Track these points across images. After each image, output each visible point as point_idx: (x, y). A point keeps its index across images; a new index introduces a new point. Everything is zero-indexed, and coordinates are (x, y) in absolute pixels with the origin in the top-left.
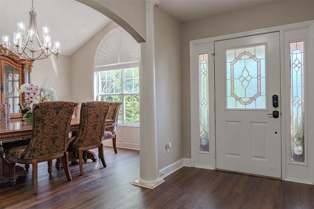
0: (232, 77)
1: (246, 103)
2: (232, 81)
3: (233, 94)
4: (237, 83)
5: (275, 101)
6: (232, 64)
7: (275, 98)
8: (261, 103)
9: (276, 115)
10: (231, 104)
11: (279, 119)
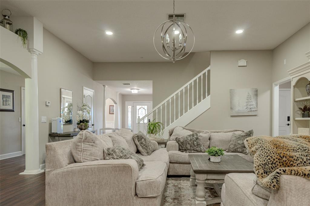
0: (138, 114)
5: (149, 121)
8: (146, 121)
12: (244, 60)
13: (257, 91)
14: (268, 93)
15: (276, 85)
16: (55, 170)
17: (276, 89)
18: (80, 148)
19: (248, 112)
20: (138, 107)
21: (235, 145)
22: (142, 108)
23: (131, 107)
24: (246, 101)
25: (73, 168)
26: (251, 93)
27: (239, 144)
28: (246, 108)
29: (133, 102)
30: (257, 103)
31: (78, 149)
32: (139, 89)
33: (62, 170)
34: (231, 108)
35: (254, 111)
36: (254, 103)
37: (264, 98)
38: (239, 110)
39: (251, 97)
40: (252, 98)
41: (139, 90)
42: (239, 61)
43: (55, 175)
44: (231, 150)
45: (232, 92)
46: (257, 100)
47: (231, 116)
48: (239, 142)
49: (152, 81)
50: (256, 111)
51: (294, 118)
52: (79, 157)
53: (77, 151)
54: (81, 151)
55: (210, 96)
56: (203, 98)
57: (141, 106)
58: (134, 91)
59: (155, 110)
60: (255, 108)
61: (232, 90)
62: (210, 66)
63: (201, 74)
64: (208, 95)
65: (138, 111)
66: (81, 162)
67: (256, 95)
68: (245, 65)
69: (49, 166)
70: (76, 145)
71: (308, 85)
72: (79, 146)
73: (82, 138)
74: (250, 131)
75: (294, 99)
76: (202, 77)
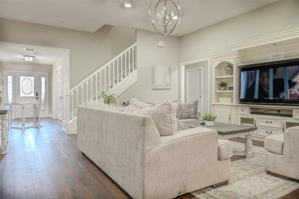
0: (22, 86)
1: (27, 95)
3: (22, 92)
5: (37, 94)
6: (22, 81)
7: (37, 93)
8: (33, 95)
9: (37, 98)
10: (22, 95)
12: (162, 42)
13: (170, 69)
14: (177, 70)
15: (183, 65)
16: (154, 146)
17: (183, 68)
18: (169, 120)
19: (165, 86)
20: (22, 78)
21: (188, 113)
22: (27, 79)
23: (11, 77)
24: (164, 76)
25: (173, 142)
26: (167, 71)
27: (191, 111)
28: (164, 83)
29: (15, 71)
30: (170, 79)
31: (166, 121)
33: (162, 146)
34: (153, 83)
35: (168, 85)
36: (169, 78)
37: (175, 74)
38: (159, 84)
39: (166, 74)
40: (168, 74)
41: (34, 58)
42: (159, 42)
43: (155, 153)
44: (183, 117)
45: (153, 69)
46: (170, 76)
47: (153, 89)
48: (191, 110)
49: (69, 50)
50: (170, 85)
51: (215, 91)
52: (170, 129)
53: (166, 123)
54: (170, 123)
55: (136, 70)
56: (131, 72)
57: (26, 77)
58: (28, 59)
59: (86, 82)
60: (169, 83)
61: (153, 66)
62: (136, 42)
63: (129, 49)
64: (135, 69)
65: (22, 83)
66: (172, 134)
67: (170, 72)
68: (163, 46)
69: (149, 143)
70: (165, 116)
71: (227, 67)
72: (168, 117)
73: (170, 108)
74: (196, 101)
75: (215, 77)
76: (129, 52)
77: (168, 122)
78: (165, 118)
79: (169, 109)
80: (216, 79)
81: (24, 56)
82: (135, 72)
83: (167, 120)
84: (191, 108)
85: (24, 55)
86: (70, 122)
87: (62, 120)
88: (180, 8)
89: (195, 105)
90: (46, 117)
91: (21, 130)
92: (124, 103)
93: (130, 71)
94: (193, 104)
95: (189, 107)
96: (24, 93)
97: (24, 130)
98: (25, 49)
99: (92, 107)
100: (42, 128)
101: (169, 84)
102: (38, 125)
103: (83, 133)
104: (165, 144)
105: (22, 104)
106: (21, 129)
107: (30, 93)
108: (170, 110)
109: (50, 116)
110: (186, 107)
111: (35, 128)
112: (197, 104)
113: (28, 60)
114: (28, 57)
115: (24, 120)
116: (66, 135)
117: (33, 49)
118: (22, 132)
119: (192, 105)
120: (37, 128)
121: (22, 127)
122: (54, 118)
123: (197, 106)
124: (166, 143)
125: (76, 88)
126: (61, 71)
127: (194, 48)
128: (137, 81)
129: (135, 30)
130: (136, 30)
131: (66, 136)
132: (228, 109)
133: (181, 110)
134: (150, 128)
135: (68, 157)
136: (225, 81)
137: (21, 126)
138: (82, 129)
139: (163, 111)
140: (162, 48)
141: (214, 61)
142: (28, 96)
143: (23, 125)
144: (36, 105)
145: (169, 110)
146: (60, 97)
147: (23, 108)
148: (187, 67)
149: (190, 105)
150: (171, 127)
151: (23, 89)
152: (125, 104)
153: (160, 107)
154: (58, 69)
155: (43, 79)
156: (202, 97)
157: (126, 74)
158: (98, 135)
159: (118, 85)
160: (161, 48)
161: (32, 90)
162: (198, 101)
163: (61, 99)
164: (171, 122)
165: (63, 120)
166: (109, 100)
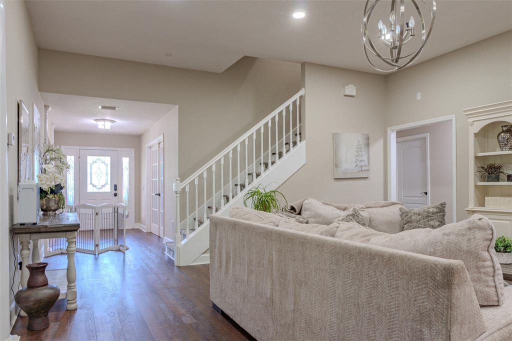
0: (91, 173)
1: (99, 189)
2: (91, 175)
3: (91, 183)
4: (93, 176)
5: (116, 188)
6: (91, 165)
7: (115, 186)
8: (108, 189)
9: (116, 195)
10: (90, 189)
11: (117, 197)
12: (352, 86)
13: (368, 139)
14: (381, 142)
15: (393, 131)
17: (393, 137)
19: (357, 172)
20: (90, 159)
22: (99, 162)
23: (73, 157)
24: (356, 154)
26: (362, 142)
28: (356, 166)
29: (79, 147)
30: (369, 158)
31: (482, 270)
32: (114, 121)
34: (337, 166)
35: (365, 170)
36: (365, 158)
37: (377, 148)
38: (346, 169)
39: (361, 148)
40: (363, 149)
41: (114, 124)
42: (346, 87)
45: (335, 137)
46: (368, 152)
47: (335, 179)
49: (178, 106)
50: (368, 170)
51: (475, 183)
52: (492, 291)
53: (483, 276)
54: (492, 274)
55: (304, 142)
56: (293, 147)
57: (97, 157)
58: (103, 125)
59: (211, 166)
60: (366, 166)
61: (336, 134)
62: (303, 89)
63: (289, 102)
64: (300, 141)
65: (91, 168)
66: (496, 304)
67: (368, 145)
68: (354, 94)
69: (461, 333)
70: (478, 258)
71: (502, 133)
72: (485, 261)
73: (491, 236)
74: (442, 204)
75: (475, 154)
76: (291, 108)
77: (486, 274)
78: (481, 263)
79: (487, 240)
80: (476, 158)
81: (96, 120)
82: (301, 145)
83: (485, 267)
84: (431, 220)
85: (96, 118)
86: (183, 242)
87: (161, 236)
88: (436, 6)
89: (440, 212)
90: (131, 228)
91: (93, 256)
92: (293, 208)
93: (291, 144)
94: (435, 210)
95: (428, 216)
96: (94, 186)
97: (98, 254)
98: (100, 107)
99: (243, 219)
100: (128, 250)
101: (366, 168)
102: (121, 246)
103: (227, 273)
104: (496, 335)
105: (95, 208)
106: (93, 253)
107: (103, 186)
108: (489, 242)
109: (137, 226)
110: (420, 217)
111: (116, 250)
112: (444, 211)
113: (103, 127)
114: (103, 123)
115: (97, 234)
116: (175, 267)
117: (115, 106)
118: (96, 259)
119: (433, 213)
120: (119, 250)
121: (95, 249)
122: (145, 231)
123: (444, 215)
124: (495, 332)
125: (194, 178)
126: (159, 147)
127: (419, 96)
128: (305, 162)
129: (300, 65)
130: (303, 65)
131: (176, 270)
132: (508, 222)
133: (408, 222)
134: (465, 294)
135: (195, 321)
136: (497, 163)
137: (91, 247)
138: (224, 263)
139: (474, 246)
140: (353, 98)
141: (470, 120)
142: (101, 191)
143: (97, 246)
144: (117, 208)
145: (487, 243)
146: (158, 193)
147: (97, 214)
148: (400, 134)
149: (428, 212)
150: (496, 287)
151: (91, 178)
152: (295, 211)
153: (463, 235)
154: (153, 142)
155: (126, 161)
156: (429, 194)
157: (284, 150)
158: (273, 284)
159: (270, 171)
160: (351, 98)
161: (107, 180)
162: (445, 204)
163: (158, 196)
164: (494, 272)
165: (164, 236)
166: (264, 204)
